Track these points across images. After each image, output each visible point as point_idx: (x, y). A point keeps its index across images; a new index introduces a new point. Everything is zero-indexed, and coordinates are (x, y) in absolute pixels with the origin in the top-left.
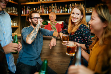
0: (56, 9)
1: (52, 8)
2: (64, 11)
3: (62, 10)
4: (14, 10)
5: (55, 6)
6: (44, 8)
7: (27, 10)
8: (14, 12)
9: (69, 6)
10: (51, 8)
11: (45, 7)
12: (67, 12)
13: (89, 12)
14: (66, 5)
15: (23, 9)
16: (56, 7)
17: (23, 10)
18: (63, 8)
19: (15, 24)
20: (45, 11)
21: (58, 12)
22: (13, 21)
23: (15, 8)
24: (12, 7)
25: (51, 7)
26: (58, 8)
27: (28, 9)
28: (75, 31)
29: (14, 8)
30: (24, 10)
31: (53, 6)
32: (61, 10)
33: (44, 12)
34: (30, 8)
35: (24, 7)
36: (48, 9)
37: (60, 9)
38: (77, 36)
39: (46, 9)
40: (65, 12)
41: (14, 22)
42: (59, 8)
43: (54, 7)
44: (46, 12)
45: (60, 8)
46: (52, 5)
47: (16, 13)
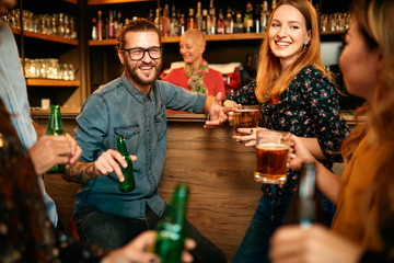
0: (214, 19)
1: (198, 15)
2: (241, 26)
3: (235, 22)
4: (64, 24)
5: (208, 9)
6: (170, 16)
7: (111, 24)
8: (65, 33)
9: (262, 9)
10: (194, 17)
11: (174, 14)
12: (253, 29)
13: (333, 29)
14: (250, 5)
15: (94, 21)
16: (212, 12)
17: (96, 26)
18: (239, 16)
19: (69, 75)
20: (172, 26)
21: (221, 30)
22: (59, 63)
23: (66, 18)
24: (58, 13)
25: (195, 12)
26: (221, 17)
27: (113, 21)
28: (282, 89)
29: (63, 18)
30: (100, 25)
31: (202, 9)
32: (232, 24)
33: (169, 32)
34: (119, 16)
35: (100, 13)
36: (183, 22)
37: (225, 18)
38: (289, 110)
39: (178, 19)
40: (244, 30)
41: (65, 66)
42: (225, 14)
43: (205, 12)
44: (176, 29)
45: (229, 15)
46: (199, 5)
47: (70, 34)
